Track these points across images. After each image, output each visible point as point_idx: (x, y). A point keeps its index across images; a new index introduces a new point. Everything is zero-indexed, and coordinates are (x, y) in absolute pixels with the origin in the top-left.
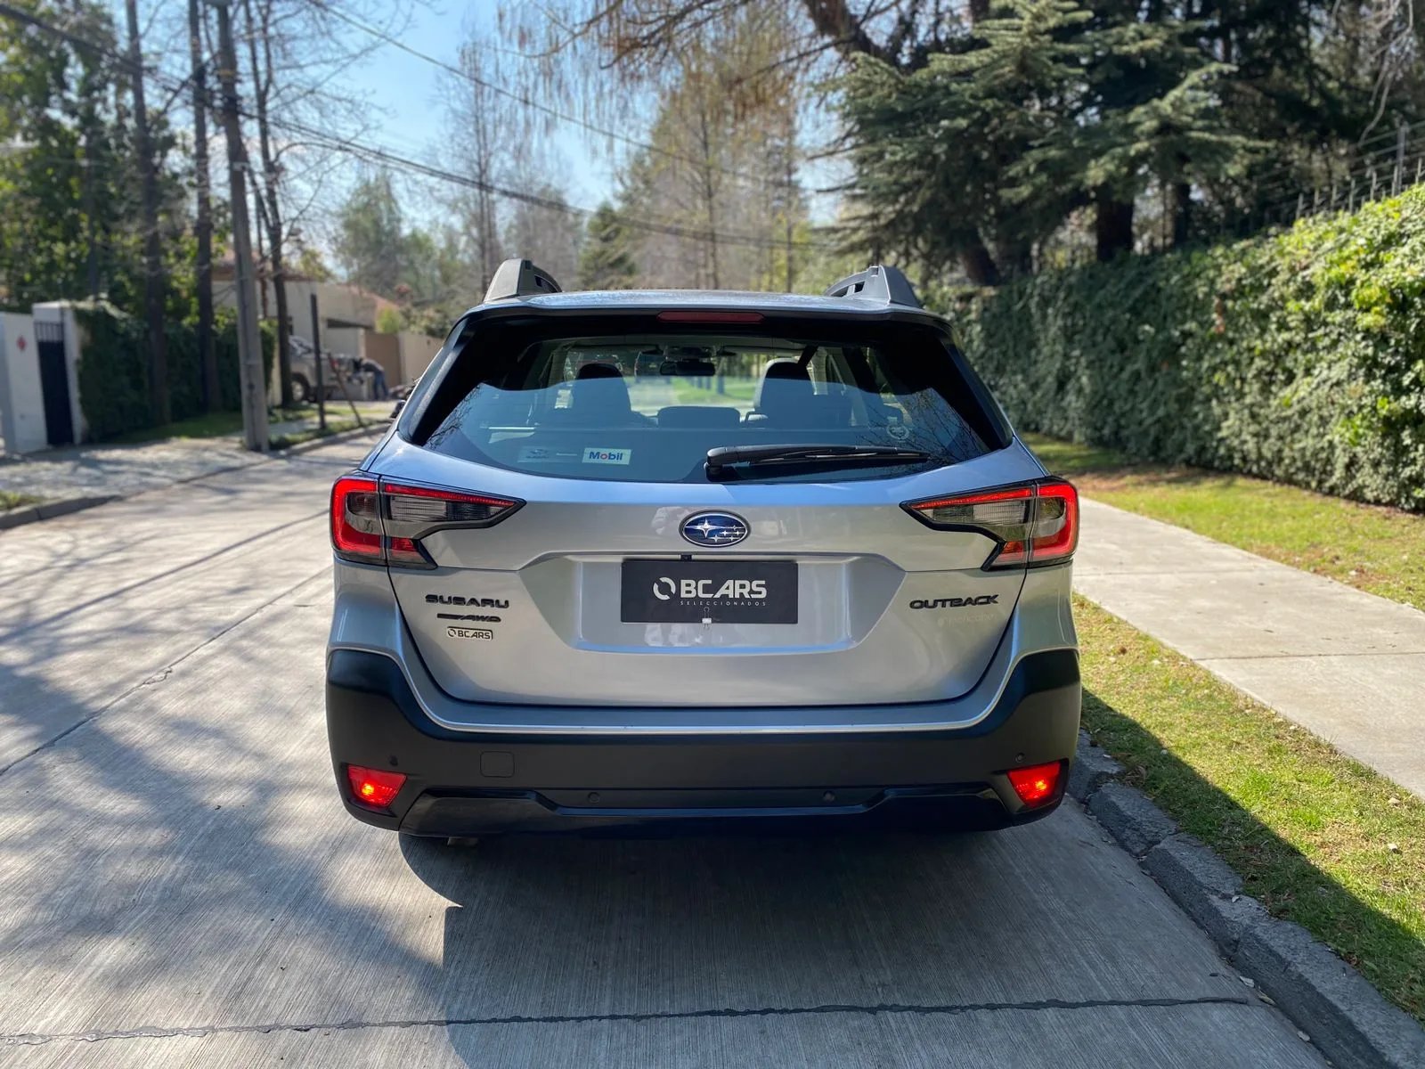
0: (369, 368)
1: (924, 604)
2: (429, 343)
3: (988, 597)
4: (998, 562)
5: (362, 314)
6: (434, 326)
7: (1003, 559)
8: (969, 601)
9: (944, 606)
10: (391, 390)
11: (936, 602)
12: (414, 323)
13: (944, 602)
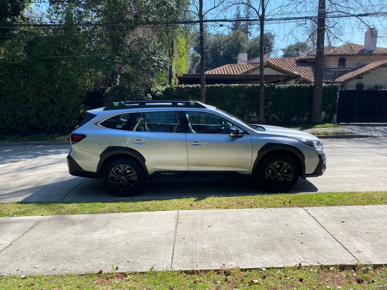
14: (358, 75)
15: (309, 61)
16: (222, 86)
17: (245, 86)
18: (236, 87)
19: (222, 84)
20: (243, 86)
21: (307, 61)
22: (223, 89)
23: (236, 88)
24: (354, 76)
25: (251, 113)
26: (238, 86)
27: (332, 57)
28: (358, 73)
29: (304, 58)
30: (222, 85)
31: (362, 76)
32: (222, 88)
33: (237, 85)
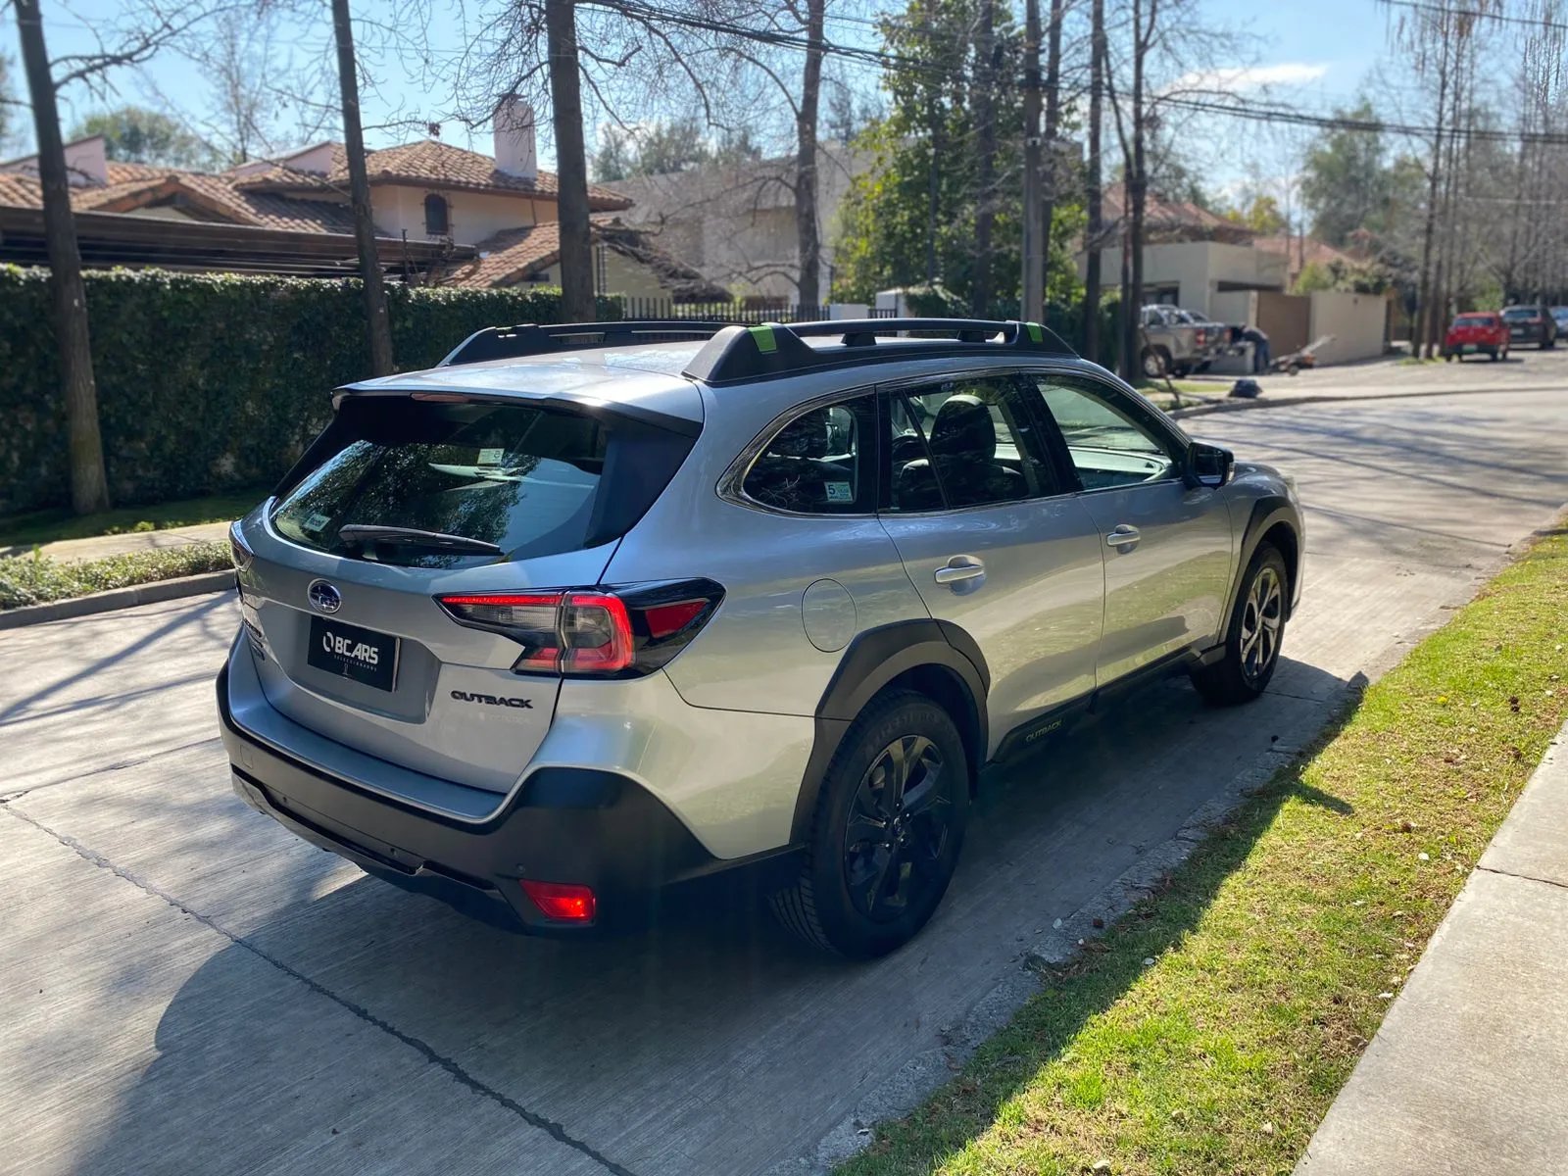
0: (1252, 337)
1: (463, 696)
2: (1356, 301)
3: (521, 701)
4: (522, 666)
5: (1268, 273)
6: (1366, 281)
7: (531, 664)
8: (502, 701)
9: (480, 701)
10: (1272, 362)
11: (473, 696)
12: (1343, 278)
13: (480, 697)
14: (531, 265)
15: (298, 196)
16: (155, 284)
17: (273, 286)
18: (233, 286)
19: (152, 272)
20: (264, 285)
21: (289, 195)
22: (164, 297)
23: (234, 295)
24: (519, 270)
25: (315, 421)
26: (244, 284)
27: (400, 189)
28: (530, 260)
29: (278, 180)
30: (154, 277)
31: (544, 272)
32: (157, 290)
33: (236, 278)
